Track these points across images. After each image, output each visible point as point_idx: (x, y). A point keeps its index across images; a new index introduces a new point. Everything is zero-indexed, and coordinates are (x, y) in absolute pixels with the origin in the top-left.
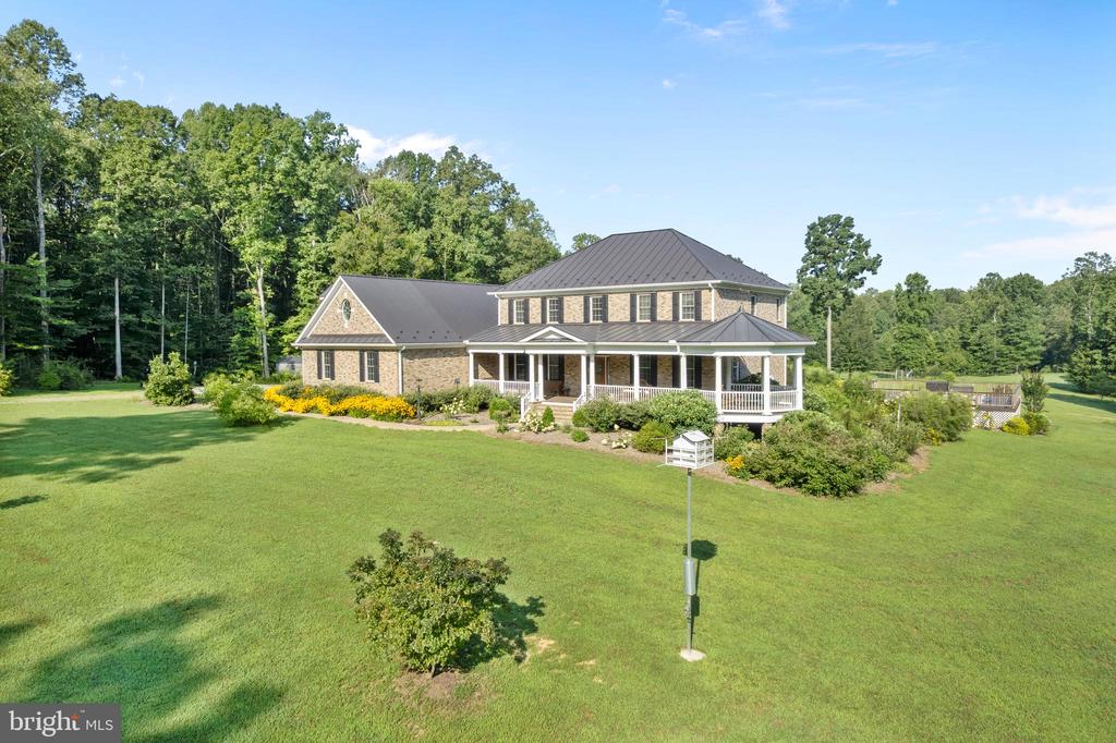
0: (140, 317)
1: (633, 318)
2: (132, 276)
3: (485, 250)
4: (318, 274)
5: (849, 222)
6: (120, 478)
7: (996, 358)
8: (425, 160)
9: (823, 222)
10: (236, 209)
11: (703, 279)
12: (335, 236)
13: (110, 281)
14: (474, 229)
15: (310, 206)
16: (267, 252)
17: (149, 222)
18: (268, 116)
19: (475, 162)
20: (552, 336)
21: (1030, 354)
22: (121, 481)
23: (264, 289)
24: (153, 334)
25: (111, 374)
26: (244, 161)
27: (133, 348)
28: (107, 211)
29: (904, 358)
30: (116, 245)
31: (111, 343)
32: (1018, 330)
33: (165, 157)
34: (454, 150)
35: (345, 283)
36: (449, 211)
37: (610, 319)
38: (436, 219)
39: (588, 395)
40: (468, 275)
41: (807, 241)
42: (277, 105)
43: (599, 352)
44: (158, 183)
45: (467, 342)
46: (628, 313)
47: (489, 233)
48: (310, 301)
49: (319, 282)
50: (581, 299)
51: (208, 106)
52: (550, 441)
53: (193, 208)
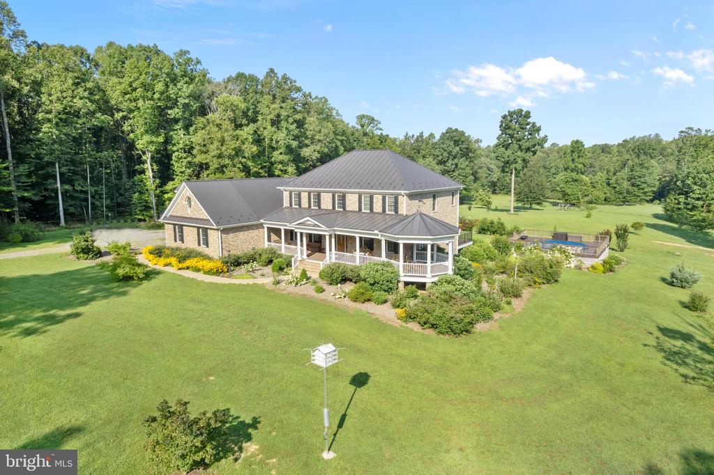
0: (73, 186)
1: (360, 209)
2: (67, 161)
3: (291, 137)
4: (185, 155)
5: (528, 115)
6: (44, 332)
7: (625, 194)
8: (253, 79)
9: (511, 114)
10: (131, 116)
11: (399, 190)
12: (196, 131)
13: (53, 164)
14: (284, 124)
15: (178, 113)
16: (152, 142)
17: (75, 127)
18: (149, 53)
19: (285, 78)
20: (309, 223)
21: (647, 192)
22: (45, 334)
23: (152, 165)
24: (82, 196)
25: (58, 221)
26: (134, 85)
27: (71, 206)
28: (49, 121)
29: (567, 194)
30: (54, 142)
31: (56, 203)
32: (640, 177)
33: (83, 84)
34: (272, 71)
35: (187, 187)
36: (267, 112)
37: (347, 209)
38: (260, 118)
39: (330, 258)
40: (281, 154)
41: (501, 126)
42: (155, 45)
43: (337, 233)
44: (78, 103)
45: (262, 221)
46: (357, 205)
47: (294, 126)
48: (181, 172)
49: (186, 161)
50: (331, 195)
51: (111, 44)
52: (302, 293)
53: (103, 117)
